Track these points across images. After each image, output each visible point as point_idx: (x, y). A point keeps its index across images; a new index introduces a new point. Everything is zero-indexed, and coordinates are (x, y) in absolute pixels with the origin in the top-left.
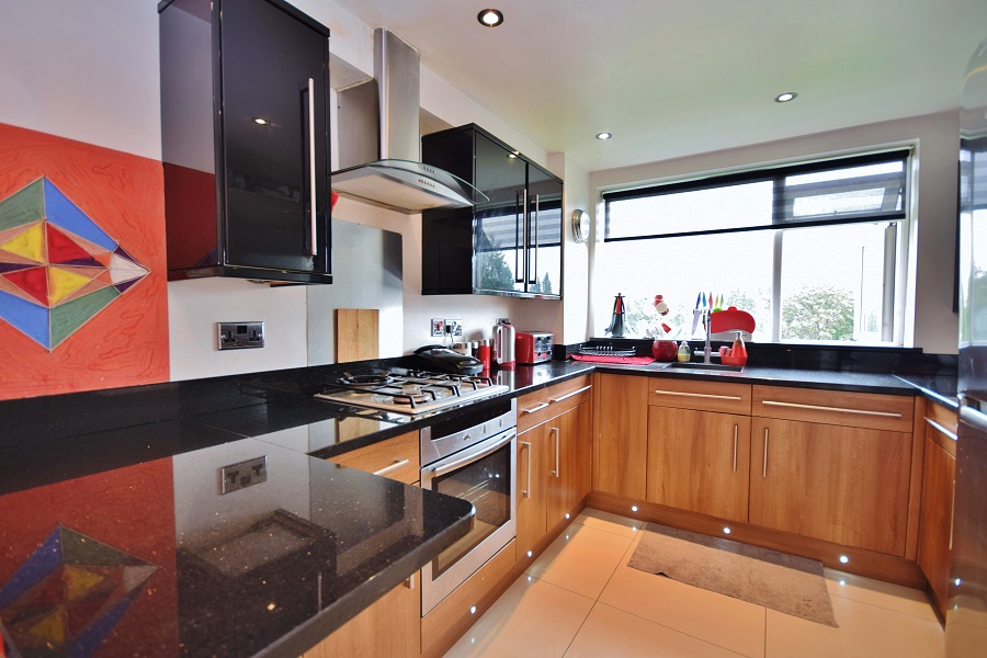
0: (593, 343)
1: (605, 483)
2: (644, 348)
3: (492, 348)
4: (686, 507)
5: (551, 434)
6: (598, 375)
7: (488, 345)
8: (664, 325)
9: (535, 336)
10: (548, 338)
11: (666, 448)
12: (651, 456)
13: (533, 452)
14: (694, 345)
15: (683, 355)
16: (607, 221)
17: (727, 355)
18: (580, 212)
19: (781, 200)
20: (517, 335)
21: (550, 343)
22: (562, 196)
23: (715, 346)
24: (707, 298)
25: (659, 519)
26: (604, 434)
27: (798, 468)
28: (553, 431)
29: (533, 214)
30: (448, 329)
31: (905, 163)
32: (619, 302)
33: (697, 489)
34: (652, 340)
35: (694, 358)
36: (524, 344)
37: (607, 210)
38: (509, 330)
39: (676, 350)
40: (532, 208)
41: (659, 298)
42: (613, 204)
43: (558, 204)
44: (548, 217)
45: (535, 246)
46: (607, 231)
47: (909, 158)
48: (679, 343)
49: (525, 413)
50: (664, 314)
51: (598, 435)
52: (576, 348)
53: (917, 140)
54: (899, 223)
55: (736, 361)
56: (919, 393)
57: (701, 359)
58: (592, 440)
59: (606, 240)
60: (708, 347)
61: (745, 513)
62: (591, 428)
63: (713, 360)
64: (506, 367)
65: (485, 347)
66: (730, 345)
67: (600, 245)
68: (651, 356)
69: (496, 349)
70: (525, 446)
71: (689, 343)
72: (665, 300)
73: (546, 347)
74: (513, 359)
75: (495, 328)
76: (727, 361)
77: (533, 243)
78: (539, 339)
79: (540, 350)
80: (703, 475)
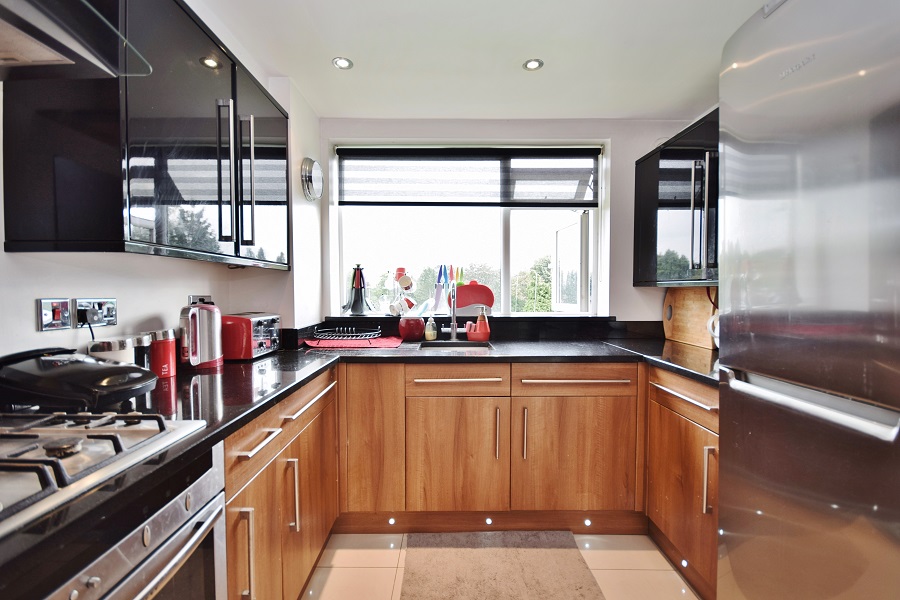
0: (330, 325)
1: (357, 500)
2: (389, 326)
3: (179, 341)
4: (449, 508)
5: (286, 469)
6: (343, 367)
7: (171, 337)
8: (408, 301)
9: (254, 320)
10: (273, 321)
11: (426, 444)
12: (411, 457)
13: (257, 520)
14: (441, 322)
15: (430, 333)
16: (341, 180)
17: (472, 331)
18: (311, 162)
19: (507, 180)
20: (224, 319)
21: (276, 327)
22: (286, 143)
23: (461, 321)
24: (448, 272)
25: (422, 527)
26: (353, 440)
27: (552, 444)
28: (289, 465)
29: (246, 162)
30: (82, 317)
31: (596, 159)
32: (358, 274)
33: (461, 483)
34: (399, 318)
35: (441, 336)
36: (235, 331)
37: (341, 168)
38: (211, 313)
39: (422, 328)
40: (243, 153)
41: (401, 272)
42: (347, 163)
43: (281, 153)
44: (266, 168)
45: (250, 203)
46: (341, 192)
47: (600, 156)
48: (426, 319)
49: (241, 459)
50: (406, 289)
51: (345, 441)
52: (310, 332)
53: (609, 140)
54: (591, 211)
55: (481, 337)
56: (641, 359)
57: (448, 336)
58: (337, 451)
59: (341, 203)
60: (454, 323)
61: (507, 500)
62: (337, 434)
63: (460, 336)
64: (206, 369)
65: (165, 342)
66: (474, 320)
67: (334, 209)
68: (397, 336)
69: (187, 342)
70: (244, 516)
71: (437, 320)
72: (409, 273)
73: (271, 332)
74: (218, 355)
75: (185, 311)
76: (473, 336)
77: (246, 198)
78: (260, 323)
79: (261, 339)
80: (466, 467)
